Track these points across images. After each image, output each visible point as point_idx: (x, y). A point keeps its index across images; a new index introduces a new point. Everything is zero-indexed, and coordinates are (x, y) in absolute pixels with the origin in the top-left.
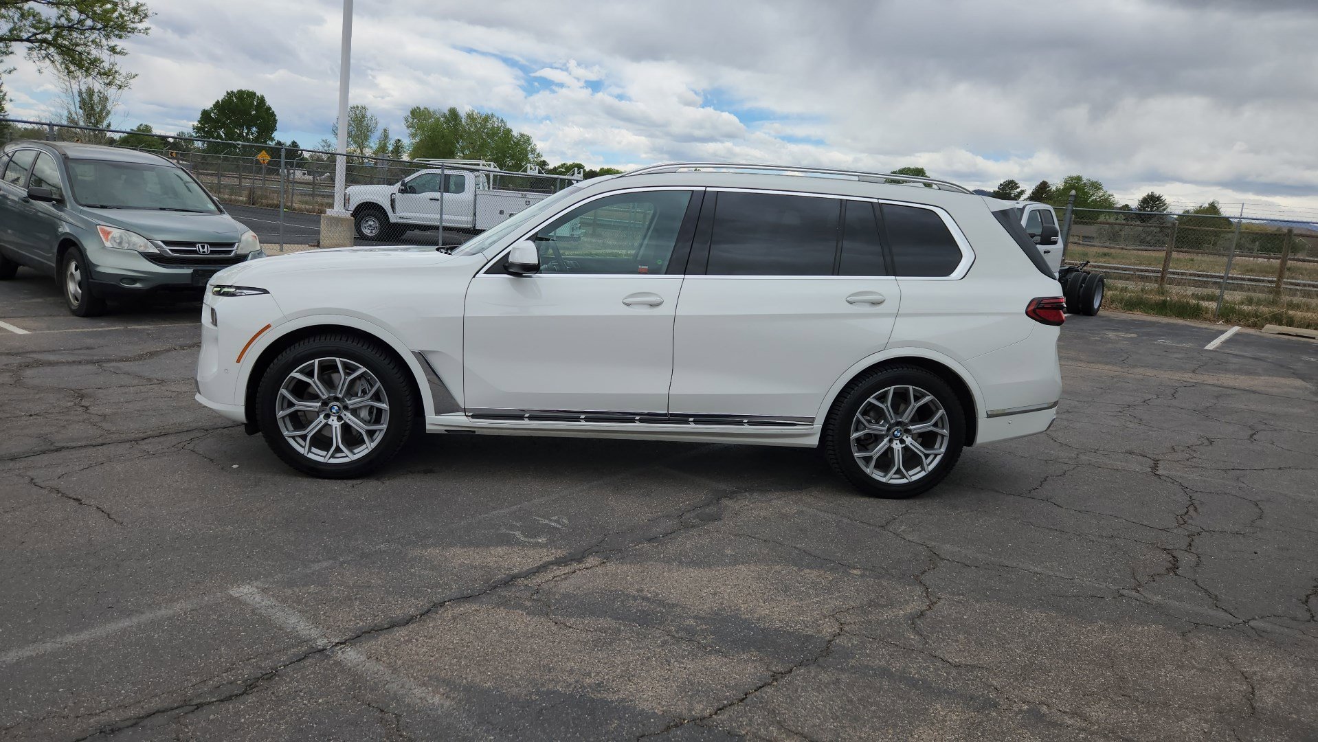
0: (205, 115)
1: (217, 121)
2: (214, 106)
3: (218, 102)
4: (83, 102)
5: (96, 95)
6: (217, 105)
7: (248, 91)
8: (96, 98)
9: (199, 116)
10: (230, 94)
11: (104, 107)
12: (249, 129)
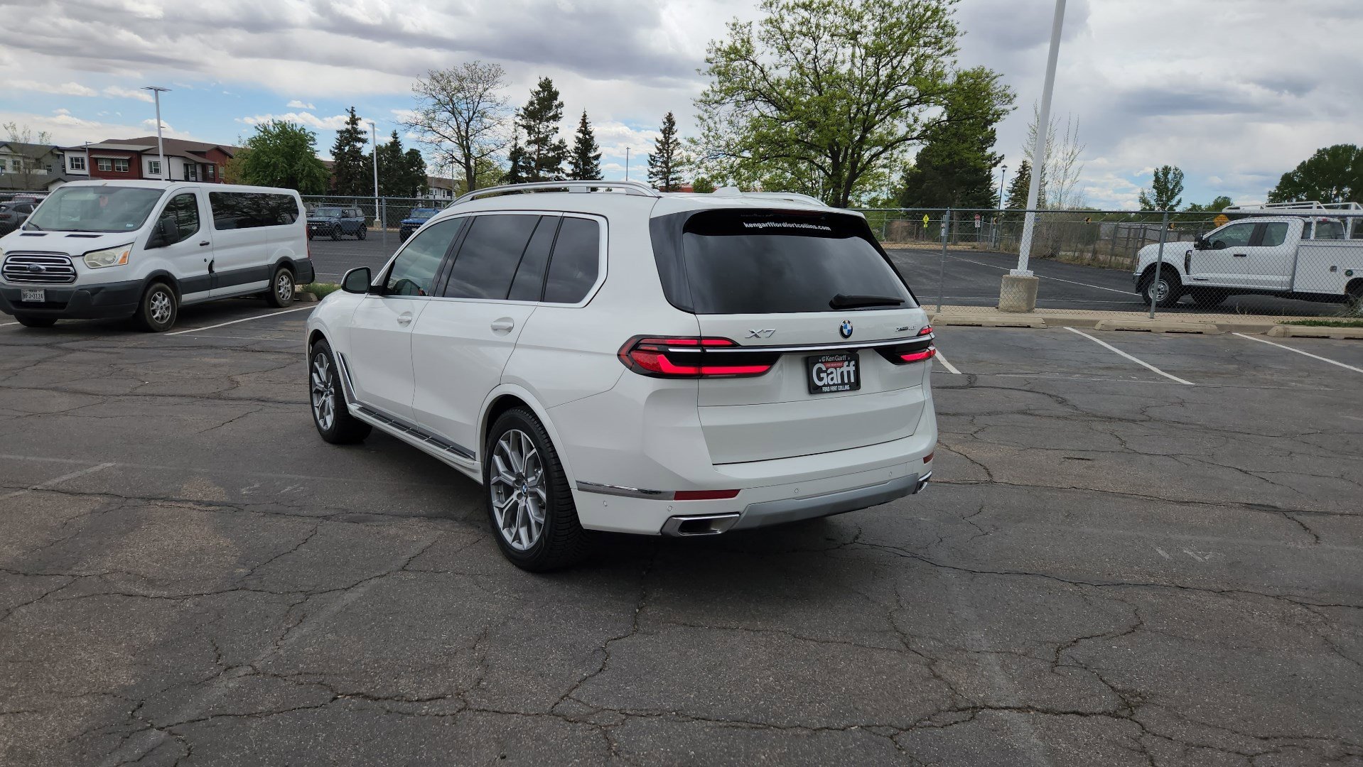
0: (1287, 179)
1: (1300, 184)
2: (1299, 168)
3: (1304, 162)
4: (1157, 180)
5: (1172, 172)
6: (1303, 167)
7: (1346, 146)
8: (1170, 176)
9: (1278, 181)
10: (1321, 153)
11: (1177, 183)
12: (1339, 189)
